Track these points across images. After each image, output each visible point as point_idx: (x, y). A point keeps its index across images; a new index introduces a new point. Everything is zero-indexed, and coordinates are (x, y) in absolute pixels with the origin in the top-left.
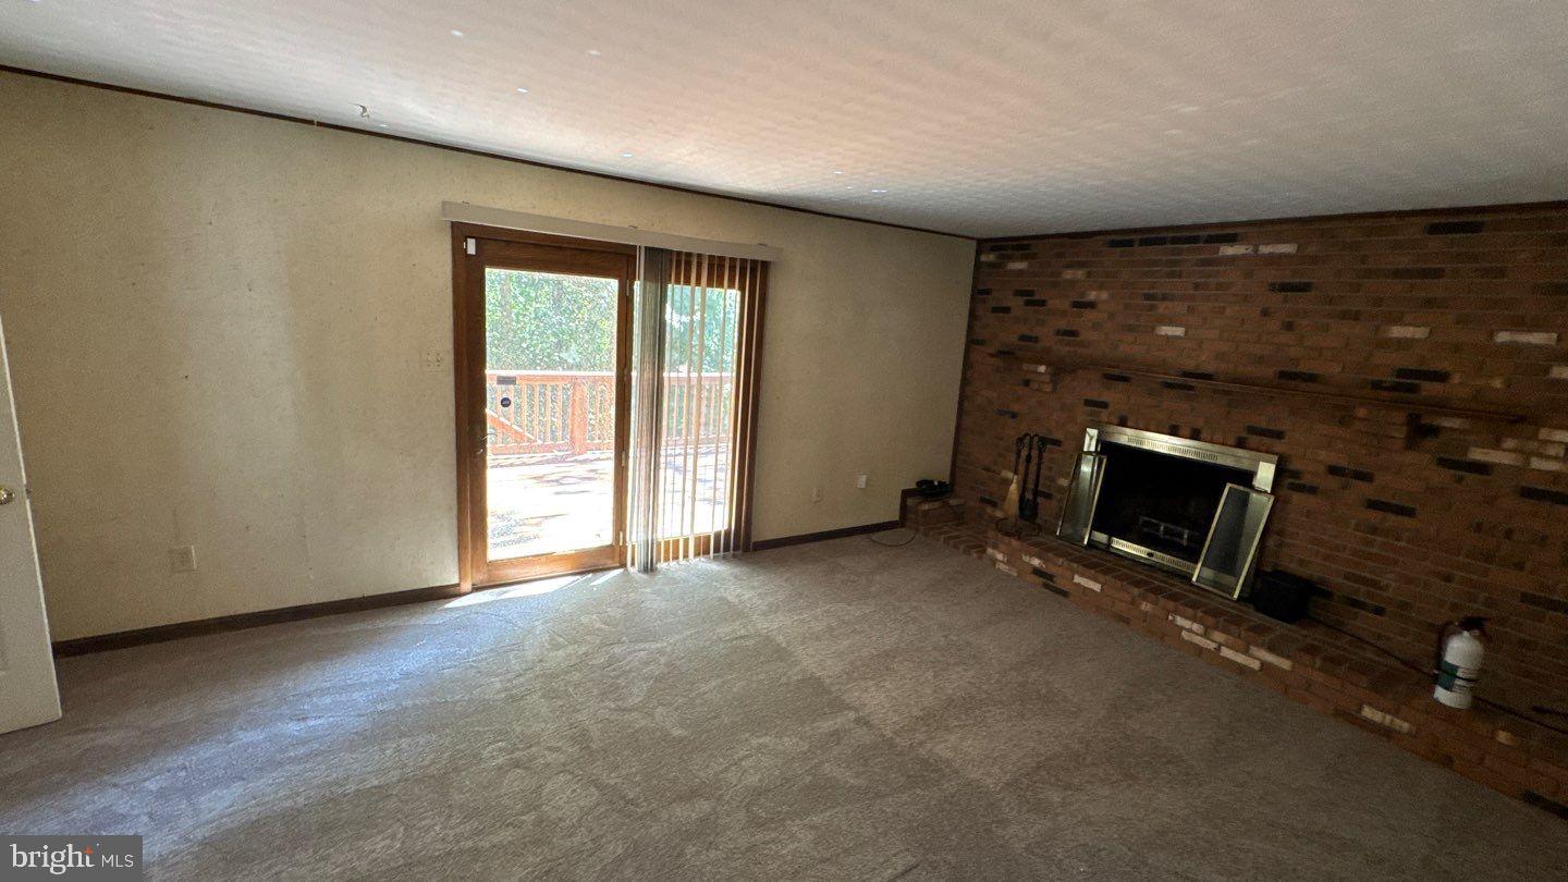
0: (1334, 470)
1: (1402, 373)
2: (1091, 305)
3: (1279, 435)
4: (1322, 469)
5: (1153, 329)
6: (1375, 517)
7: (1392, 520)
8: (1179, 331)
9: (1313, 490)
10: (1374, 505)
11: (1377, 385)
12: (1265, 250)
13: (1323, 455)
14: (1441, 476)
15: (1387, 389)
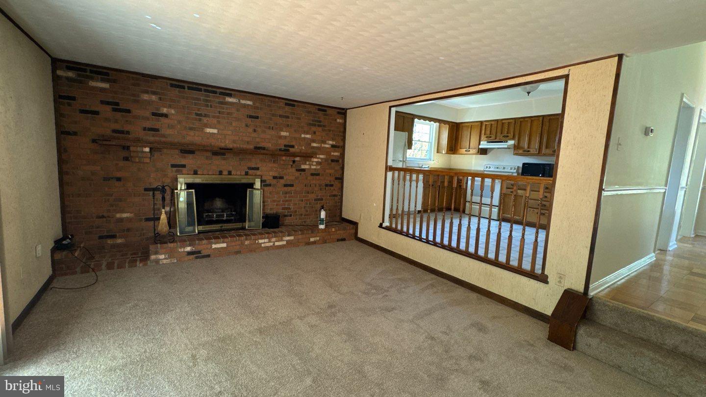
0: (275, 178)
1: (285, 146)
2: (166, 116)
3: (257, 169)
4: (271, 178)
5: (203, 129)
6: (286, 188)
7: (289, 188)
8: (215, 131)
9: (270, 185)
10: (286, 186)
11: (280, 150)
12: (243, 102)
13: (271, 174)
14: (298, 174)
15: (283, 151)
